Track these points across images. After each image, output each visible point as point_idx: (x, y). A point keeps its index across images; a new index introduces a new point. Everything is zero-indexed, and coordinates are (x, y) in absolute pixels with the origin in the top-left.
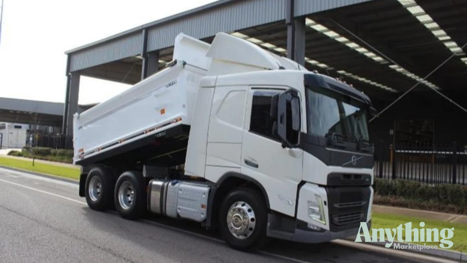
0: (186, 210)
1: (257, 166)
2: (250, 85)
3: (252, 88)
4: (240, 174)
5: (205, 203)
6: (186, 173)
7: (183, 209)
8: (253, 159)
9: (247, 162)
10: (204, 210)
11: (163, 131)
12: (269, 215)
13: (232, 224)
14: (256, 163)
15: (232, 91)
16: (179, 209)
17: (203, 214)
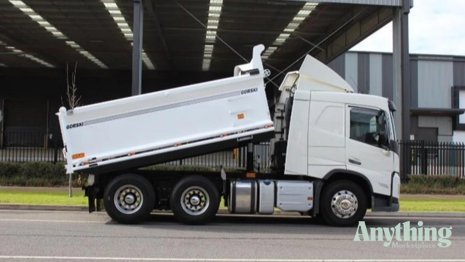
0: (290, 204)
1: (360, 164)
2: (345, 104)
3: (349, 106)
4: (346, 170)
5: (312, 195)
6: (286, 173)
7: (286, 204)
8: (356, 159)
9: (351, 161)
10: (311, 202)
11: (250, 136)
12: (373, 198)
13: (341, 208)
14: (358, 161)
15: (328, 106)
16: (281, 204)
17: (310, 205)
